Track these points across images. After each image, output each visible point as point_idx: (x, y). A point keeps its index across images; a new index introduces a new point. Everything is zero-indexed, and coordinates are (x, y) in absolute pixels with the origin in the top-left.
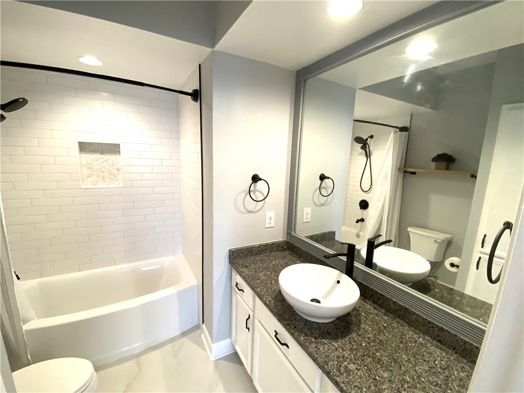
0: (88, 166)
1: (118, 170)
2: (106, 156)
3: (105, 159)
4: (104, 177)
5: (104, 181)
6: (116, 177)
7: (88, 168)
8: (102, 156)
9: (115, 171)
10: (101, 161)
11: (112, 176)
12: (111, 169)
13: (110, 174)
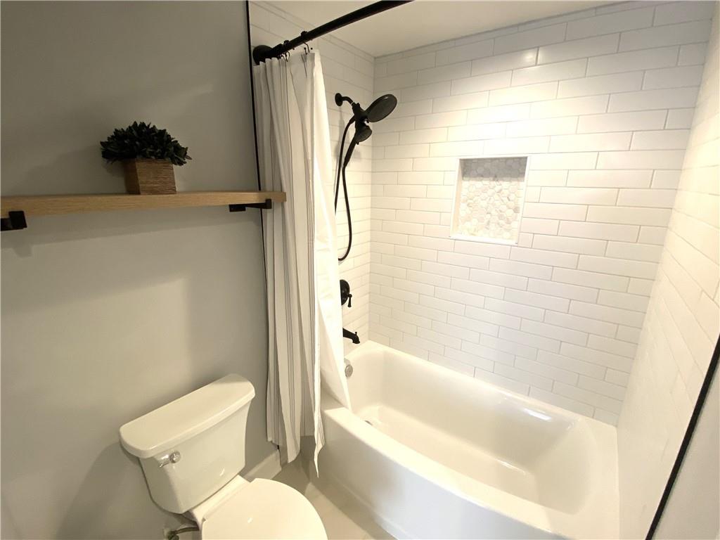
0: (469, 201)
1: (516, 210)
2: (501, 182)
3: (498, 188)
4: (488, 223)
5: (487, 228)
6: (509, 224)
7: (468, 205)
8: (494, 183)
9: (510, 213)
10: (490, 192)
11: (502, 222)
12: (504, 207)
13: (501, 217)
